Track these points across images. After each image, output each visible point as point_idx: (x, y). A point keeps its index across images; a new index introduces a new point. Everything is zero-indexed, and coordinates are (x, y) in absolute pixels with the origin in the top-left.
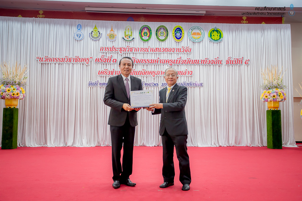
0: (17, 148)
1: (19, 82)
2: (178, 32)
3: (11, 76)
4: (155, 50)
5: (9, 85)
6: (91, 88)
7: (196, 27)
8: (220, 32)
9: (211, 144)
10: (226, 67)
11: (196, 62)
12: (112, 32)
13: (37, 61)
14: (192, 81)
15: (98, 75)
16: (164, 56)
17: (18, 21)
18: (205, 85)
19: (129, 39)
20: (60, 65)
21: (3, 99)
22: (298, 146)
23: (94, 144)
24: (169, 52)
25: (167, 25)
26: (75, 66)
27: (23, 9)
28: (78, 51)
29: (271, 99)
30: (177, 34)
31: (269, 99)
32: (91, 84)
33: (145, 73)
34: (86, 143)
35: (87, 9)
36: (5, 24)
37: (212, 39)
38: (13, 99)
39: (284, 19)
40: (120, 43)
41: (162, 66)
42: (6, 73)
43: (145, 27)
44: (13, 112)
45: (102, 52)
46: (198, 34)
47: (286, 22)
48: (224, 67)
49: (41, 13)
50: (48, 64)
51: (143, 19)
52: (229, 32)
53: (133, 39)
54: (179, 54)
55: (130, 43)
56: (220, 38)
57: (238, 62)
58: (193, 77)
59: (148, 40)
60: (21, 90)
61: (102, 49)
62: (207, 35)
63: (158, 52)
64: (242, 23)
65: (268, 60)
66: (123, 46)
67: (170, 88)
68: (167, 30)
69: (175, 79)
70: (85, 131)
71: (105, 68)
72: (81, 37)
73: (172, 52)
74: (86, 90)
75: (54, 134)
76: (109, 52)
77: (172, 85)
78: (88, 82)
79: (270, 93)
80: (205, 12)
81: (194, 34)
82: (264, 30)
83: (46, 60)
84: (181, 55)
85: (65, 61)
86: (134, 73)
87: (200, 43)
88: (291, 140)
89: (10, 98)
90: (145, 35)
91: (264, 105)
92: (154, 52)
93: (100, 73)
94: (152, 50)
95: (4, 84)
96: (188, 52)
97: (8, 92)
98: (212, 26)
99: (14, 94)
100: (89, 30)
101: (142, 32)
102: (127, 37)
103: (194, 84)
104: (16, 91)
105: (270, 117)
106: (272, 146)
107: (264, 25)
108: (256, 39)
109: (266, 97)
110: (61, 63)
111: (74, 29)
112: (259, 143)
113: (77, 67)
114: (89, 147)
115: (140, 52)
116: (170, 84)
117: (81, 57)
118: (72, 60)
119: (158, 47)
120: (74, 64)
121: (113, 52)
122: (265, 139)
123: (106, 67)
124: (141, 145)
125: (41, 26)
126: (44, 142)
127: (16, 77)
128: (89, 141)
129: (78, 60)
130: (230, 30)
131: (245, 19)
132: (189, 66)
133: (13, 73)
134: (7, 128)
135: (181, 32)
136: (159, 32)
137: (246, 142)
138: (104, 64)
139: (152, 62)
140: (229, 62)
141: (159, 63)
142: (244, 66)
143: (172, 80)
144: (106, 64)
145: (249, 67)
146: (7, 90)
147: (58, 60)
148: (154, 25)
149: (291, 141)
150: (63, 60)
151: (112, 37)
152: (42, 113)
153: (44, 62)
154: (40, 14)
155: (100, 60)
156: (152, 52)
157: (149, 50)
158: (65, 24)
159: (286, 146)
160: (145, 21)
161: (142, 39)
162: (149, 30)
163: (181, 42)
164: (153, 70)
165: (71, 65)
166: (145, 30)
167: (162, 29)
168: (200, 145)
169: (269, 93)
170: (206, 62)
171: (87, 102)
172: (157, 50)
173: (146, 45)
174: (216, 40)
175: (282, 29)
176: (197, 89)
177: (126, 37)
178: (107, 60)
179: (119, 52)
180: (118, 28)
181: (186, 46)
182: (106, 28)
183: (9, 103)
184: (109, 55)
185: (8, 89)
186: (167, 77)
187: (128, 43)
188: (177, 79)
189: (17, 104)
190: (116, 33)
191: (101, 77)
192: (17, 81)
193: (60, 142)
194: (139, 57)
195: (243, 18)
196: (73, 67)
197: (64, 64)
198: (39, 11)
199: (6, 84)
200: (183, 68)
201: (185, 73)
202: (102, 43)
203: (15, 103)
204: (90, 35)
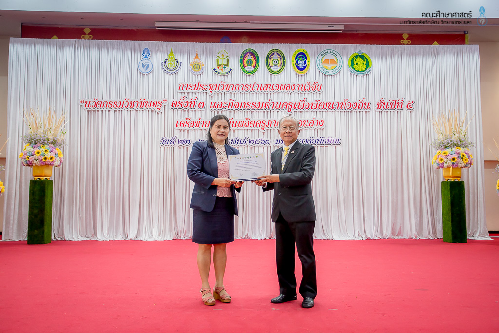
0: (51, 242)
1: (53, 140)
2: (301, 58)
3: (41, 131)
4: (265, 88)
5: (38, 145)
6: (166, 148)
7: (329, 51)
8: (366, 58)
9: (354, 236)
10: (377, 113)
11: (329, 106)
12: (197, 61)
13: (81, 106)
14: (324, 136)
15: (176, 128)
16: (279, 98)
17: (52, 45)
18: (343, 142)
19: (224, 71)
20: (116, 112)
21: (29, 165)
22: (492, 238)
23: (170, 236)
24: (286, 91)
25: (283, 47)
26: (140, 113)
27: (60, 27)
28: (145, 90)
29: (449, 163)
30: (299, 62)
31: (446, 163)
32: (164, 142)
33: (249, 124)
34: (158, 235)
35: (157, 24)
36: (32, 49)
37: (354, 69)
38: (44, 167)
39: (468, 37)
40: (209, 77)
41: (276, 112)
42: (35, 126)
43: (249, 52)
44: (45, 187)
45: (182, 91)
46: (333, 62)
47: (472, 42)
48: (374, 114)
49: (87, 33)
50: (98, 111)
51: (245, 38)
52: (382, 58)
53: (230, 70)
54: (303, 94)
55: (225, 76)
56: (367, 69)
57: (396, 105)
58: (324, 129)
59: (253, 72)
60: (56, 152)
61: (181, 87)
62: (346, 62)
63: (269, 91)
64: (401, 44)
66: (214, 81)
67: (288, 147)
68: (283, 56)
69: (295, 134)
70: (155, 216)
71: (186, 116)
72: (149, 69)
73: (292, 91)
74: (158, 152)
75: (109, 220)
76: (193, 91)
77: (291, 142)
78: (160, 139)
80: (342, 28)
81: (326, 61)
82: (436, 55)
83: (96, 105)
84: (306, 94)
85: (124, 106)
86: (232, 124)
87: (335, 76)
88: (481, 228)
89: (39, 164)
90: (249, 63)
91: (438, 174)
92: (264, 91)
93: (179, 124)
94: (260, 88)
95: (31, 143)
96: (317, 91)
97: (36, 156)
98: (354, 49)
99: (45, 159)
100: (162, 57)
101: (243, 59)
102: (221, 68)
103: (327, 141)
104: (49, 154)
105: (448, 193)
106: (451, 238)
107: (436, 46)
108: (424, 69)
109: (441, 160)
110: (118, 109)
111: (139, 56)
112: (429, 233)
113: (143, 115)
114: (162, 240)
115: (241, 91)
116: (288, 141)
117: (149, 100)
118: (135, 105)
119: (269, 82)
120: (138, 111)
121: (200, 91)
122: (440, 226)
124: (243, 238)
125: (88, 52)
126: (93, 233)
127: (49, 132)
128: (162, 232)
129: (145, 104)
130: (383, 55)
131: (406, 38)
132: (318, 113)
133: (45, 126)
134: (36, 211)
135: (306, 58)
136: (271, 60)
137: (410, 232)
138: (184, 110)
139: (261, 107)
140: (382, 106)
141: (271, 108)
142: (404, 112)
143: (290, 135)
144: (188, 110)
145: (413, 113)
146: (35, 153)
147: (113, 104)
148: (262, 49)
149: (480, 231)
150: (121, 104)
151: (197, 68)
152: (88, 188)
153: (92, 108)
154: (85, 34)
155: (178, 104)
156: (260, 91)
157: (256, 88)
158: (124, 49)
159: (473, 239)
160: (248, 42)
161: (245, 71)
162: (256, 56)
163: (305, 75)
164: (261, 119)
165: (133, 113)
166: (250, 57)
167: (276, 55)
168: (337, 237)
169: (446, 154)
170: (345, 106)
171: (158, 171)
172: (268, 87)
173: (250, 81)
174: (360, 70)
175: (465, 53)
176: (331, 149)
177: (218, 67)
178: (189, 104)
179: (209, 91)
180: (207, 54)
181: (313, 80)
182: (188, 53)
183: (38, 172)
184: (192, 97)
185: (36, 150)
186: (283, 131)
187: (222, 77)
188: (298, 133)
189: (50, 174)
190: (203, 61)
191: (181, 130)
192: (51, 138)
193: (117, 233)
194: (240, 98)
195: (403, 36)
196: (136, 115)
197: (123, 112)
198: (84, 29)
199: (34, 142)
200: (309, 116)
201: (312, 124)
202: (181, 77)
203: (47, 171)
204: (163, 66)
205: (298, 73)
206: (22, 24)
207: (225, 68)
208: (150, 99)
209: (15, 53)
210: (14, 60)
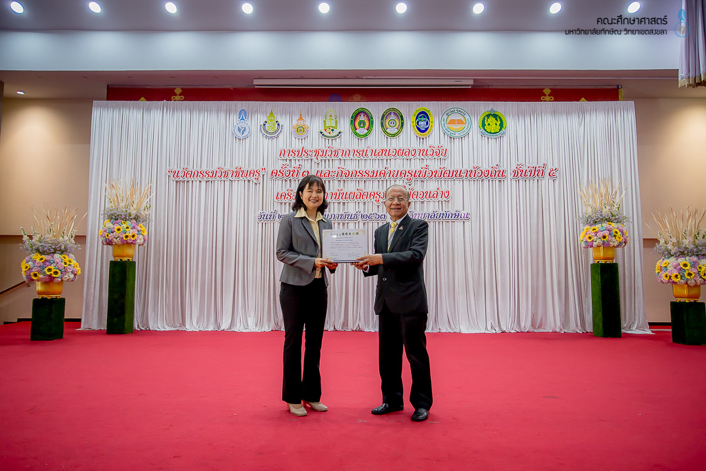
0: (134, 332)
1: (136, 215)
2: (422, 119)
3: (122, 205)
4: (380, 154)
5: (119, 221)
6: (264, 224)
7: (456, 110)
8: (500, 118)
9: (486, 328)
10: (514, 182)
11: (455, 175)
12: (301, 123)
13: (169, 176)
14: (449, 209)
15: (276, 200)
16: (397, 165)
17: (139, 108)
18: (473, 217)
19: (333, 134)
20: (208, 183)
21: (108, 244)
22: (652, 332)
23: (269, 327)
24: (405, 157)
25: (401, 106)
26: (235, 184)
27: (148, 87)
28: (240, 157)
29: (599, 242)
30: (419, 123)
31: (596, 241)
33: (361, 196)
34: (254, 325)
35: (256, 82)
36: (116, 113)
37: (485, 130)
38: (125, 246)
39: (622, 92)
40: (314, 142)
42: (116, 199)
43: (361, 112)
44: (126, 269)
45: (283, 158)
46: (460, 122)
47: (627, 98)
48: (509, 184)
49: (178, 93)
50: (188, 182)
51: (358, 96)
52: (518, 117)
53: (340, 133)
54: (425, 160)
55: (333, 140)
56: (500, 130)
57: (536, 173)
58: (450, 202)
59: (366, 135)
60: (139, 228)
61: (283, 153)
62: (476, 123)
63: (384, 157)
64: (541, 101)
65: (593, 169)
66: (320, 146)
67: (395, 223)
68: (402, 117)
70: (251, 303)
71: (288, 186)
72: (246, 133)
73: (411, 157)
74: (255, 229)
75: (198, 307)
76: (296, 158)
78: (258, 213)
79: (597, 230)
80: (471, 82)
81: (452, 122)
82: (583, 113)
83: (185, 175)
84: (428, 161)
85: (217, 176)
86: (341, 195)
87: (463, 139)
88: (639, 319)
89: (120, 243)
90: (362, 125)
91: (587, 255)
92: (378, 157)
93: (279, 196)
94: (374, 153)
95: (111, 218)
96: (441, 157)
97: (117, 233)
98: (484, 107)
99: (127, 237)
100: (261, 119)
101: (355, 120)
102: (328, 130)
103: (453, 216)
104: (131, 231)
105: (598, 278)
106: (602, 332)
107: (584, 103)
108: (570, 131)
109: (590, 238)
110: (210, 179)
111: (234, 119)
112: (577, 326)
113: (238, 186)
114: (259, 331)
115: (352, 157)
116: (395, 216)
117: (245, 168)
118: (230, 175)
119: (385, 147)
120: (233, 182)
121: (304, 158)
122: (589, 317)
123: (290, 187)
124: (354, 329)
125: (177, 115)
126: (181, 322)
127: (131, 207)
128: (259, 322)
129: (241, 174)
130: (519, 114)
131: (547, 94)
132: (443, 182)
133: (127, 200)
134: (116, 296)
135: (428, 118)
136: (388, 121)
137: (553, 323)
138: (286, 181)
139: (375, 175)
140: (519, 174)
141: (387, 177)
142: (546, 181)
143: (398, 207)
144: (290, 180)
145: (557, 182)
146: (116, 230)
147: (205, 174)
148: (377, 108)
149: (638, 323)
150: (214, 174)
151: (301, 131)
152: (176, 270)
153: (181, 179)
154: (176, 95)
155: (279, 173)
156: (374, 157)
157: (369, 153)
158: (218, 111)
159: (629, 332)
160: (361, 100)
161: (356, 134)
162: (369, 117)
163: (427, 138)
164: (376, 190)
165: (227, 183)
166: (362, 118)
167: (392, 114)
168: (464, 330)
169: (595, 231)
170: (475, 174)
172: (384, 152)
173: (363, 145)
174: (493, 132)
175: (618, 111)
176: (458, 225)
177: (326, 130)
178: (291, 173)
179: (314, 158)
180: (312, 115)
181: (436, 144)
182: (291, 114)
183: (119, 251)
184: (295, 164)
185: (117, 227)
187: (330, 141)
189: (133, 254)
190: (307, 122)
191: (281, 203)
192: (134, 212)
193: (208, 322)
194: (351, 166)
195: (544, 91)
196: (231, 186)
197: (216, 182)
198: (175, 89)
199: (115, 218)
200: (432, 186)
201: (435, 195)
202: (282, 142)
203: (129, 251)
204: (262, 129)
205: (419, 136)
206: (108, 86)
207: (333, 130)
208: (247, 167)
209: (98, 118)
210: (97, 126)
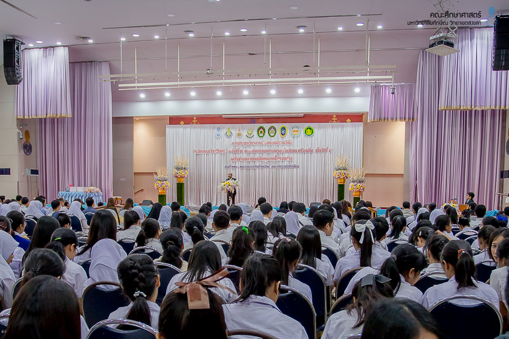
1: (185, 168)
2: (283, 130)
3: (180, 164)
6: (227, 169)
7: (295, 126)
8: (312, 129)
10: (316, 154)
11: (294, 151)
12: (239, 132)
13: (194, 152)
14: (292, 164)
15: (231, 161)
16: (273, 147)
17: (182, 127)
18: (300, 167)
19: (251, 136)
20: (207, 155)
21: (176, 177)
24: (276, 144)
25: (275, 125)
27: (184, 117)
28: (218, 145)
30: (282, 132)
32: (226, 167)
33: (261, 159)
35: (223, 116)
37: (306, 134)
38: (182, 178)
40: (244, 139)
41: (272, 154)
42: (178, 162)
43: (261, 128)
44: (182, 186)
45: (233, 145)
46: (297, 131)
48: (314, 155)
49: (195, 119)
50: (200, 154)
53: (253, 136)
55: (251, 139)
56: (312, 134)
57: (324, 150)
58: (292, 161)
59: (263, 136)
60: (186, 172)
61: (233, 143)
62: (303, 131)
63: (269, 145)
66: (246, 141)
68: (275, 129)
72: (220, 136)
73: (279, 144)
74: (223, 171)
76: (238, 145)
78: (224, 166)
80: (303, 115)
81: (294, 131)
82: (343, 128)
84: (285, 146)
86: (253, 159)
87: (298, 137)
89: (180, 177)
90: (261, 133)
93: (232, 159)
94: (266, 143)
96: (290, 144)
97: (179, 174)
98: (307, 125)
99: (182, 175)
100: (224, 131)
101: (259, 131)
103: (293, 166)
104: (183, 173)
110: (208, 153)
111: (216, 131)
113: (218, 156)
115: (257, 145)
117: (220, 149)
118: (215, 152)
119: (269, 141)
120: (216, 154)
121: (240, 145)
123: (236, 156)
129: (218, 151)
130: (319, 128)
131: (335, 117)
132: (290, 154)
135: (285, 130)
136: (270, 131)
138: (234, 153)
139: (266, 151)
140: (318, 151)
141: (270, 152)
142: (328, 153)
144: (236, 153)
145: (332, 154)
147: (206, 151)
148: (267, 126)
150: (209, 151)
151: (239, 135)
153: (198, 153)
154: (194, 122)
155: (232, 151)
156: (266, 145)
157: (264, 143)
160: (261, 123)
161: (259, 136)
162: (264, 130)
163: (285, 137)
164: (266, 157)
165: (214, 155)
166: (261, 130)
167: (272, 128)
170: (302, 151)
172: (269, 143)
173: (261, 140)
174: (309, 135)
175: (356, 126)
176: (295, 170)
177: (248, 135)
178: (236, 151)
179: (244, 145)
180: (243, 129)
181: (288, 140)
182: (236, 129)
183: (179, 180)
184: (237, 148)
185: (179, 172)
190: (242, 132)
191: (233, 162)
192: (183, 167)
194: (257, 148)
195: (333, 116)
196: (215, 156)
197: (210, 154)
198: (193, 118)
199: (178, 169)
200: (286, 155)
201: (287, 159)
202: (233, 139)
203: (183, 180)
204: (226, 135)
205: (282, 136)
206: (169, 117)
209: (168, 131)
